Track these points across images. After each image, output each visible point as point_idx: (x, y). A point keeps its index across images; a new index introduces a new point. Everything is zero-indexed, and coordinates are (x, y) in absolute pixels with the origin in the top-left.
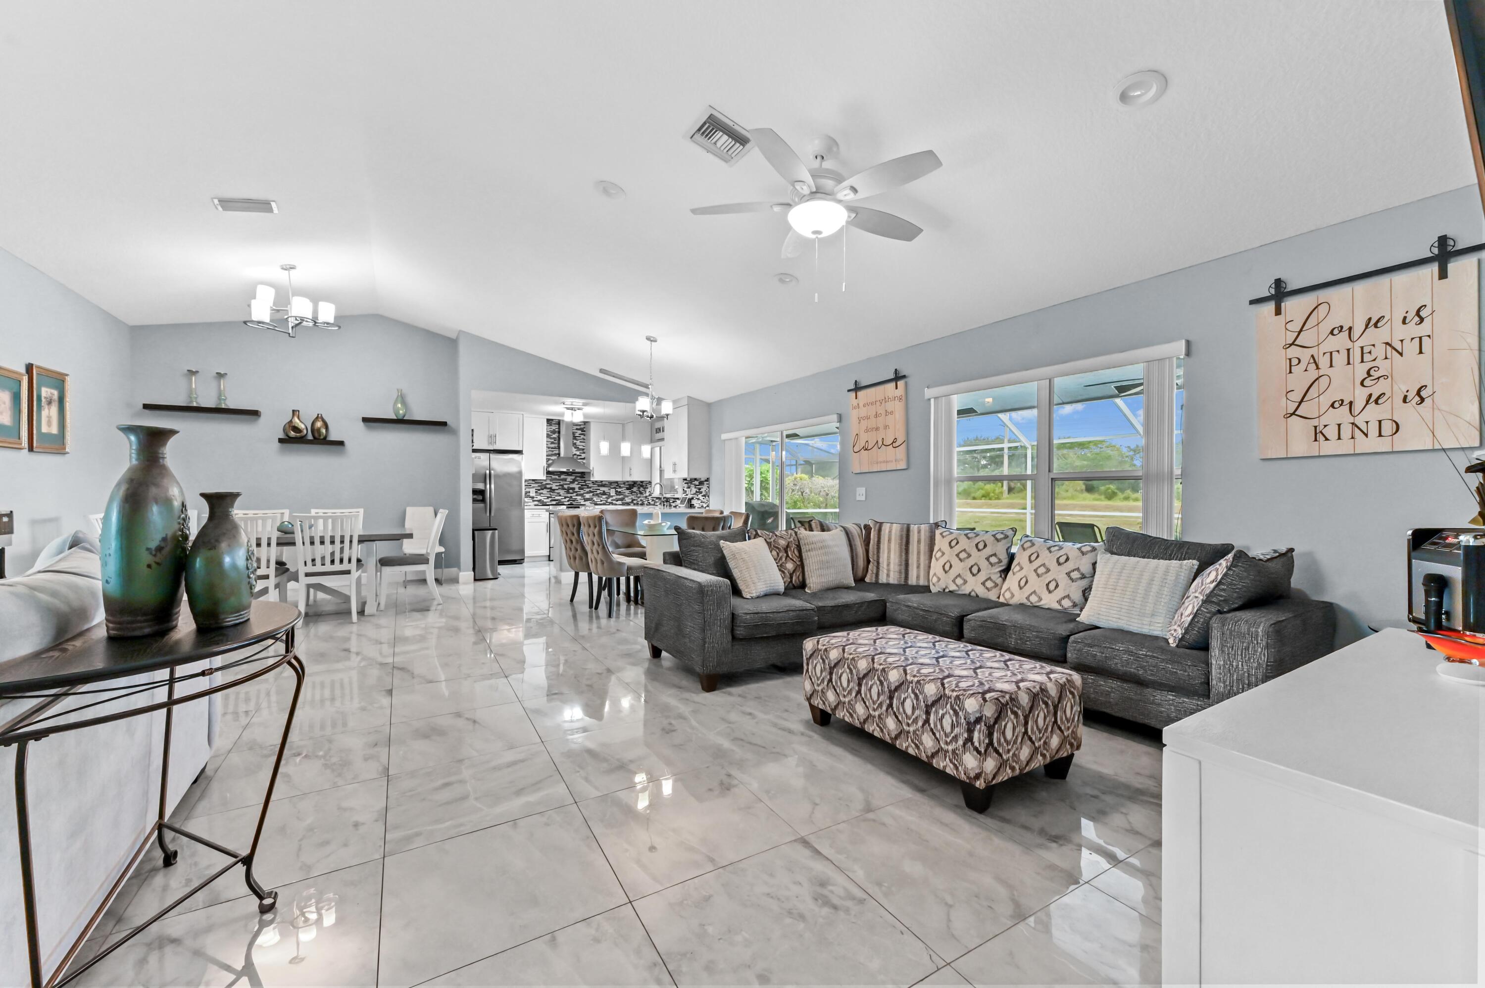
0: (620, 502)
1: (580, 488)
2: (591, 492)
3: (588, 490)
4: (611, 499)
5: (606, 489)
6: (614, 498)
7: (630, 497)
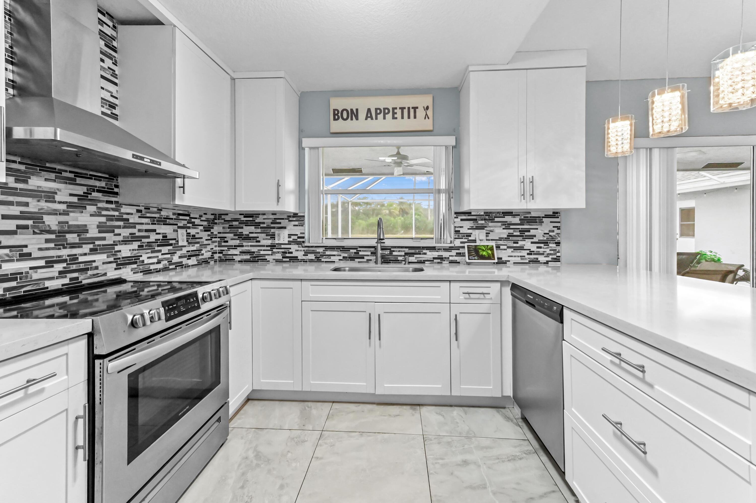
0: (193, 261)
1: (102, 228)
2: (133, 238)
3: (125, 232)
4: (179, 253)
5: (167, 230)
6: (184, 251)
7: (209, 248)
